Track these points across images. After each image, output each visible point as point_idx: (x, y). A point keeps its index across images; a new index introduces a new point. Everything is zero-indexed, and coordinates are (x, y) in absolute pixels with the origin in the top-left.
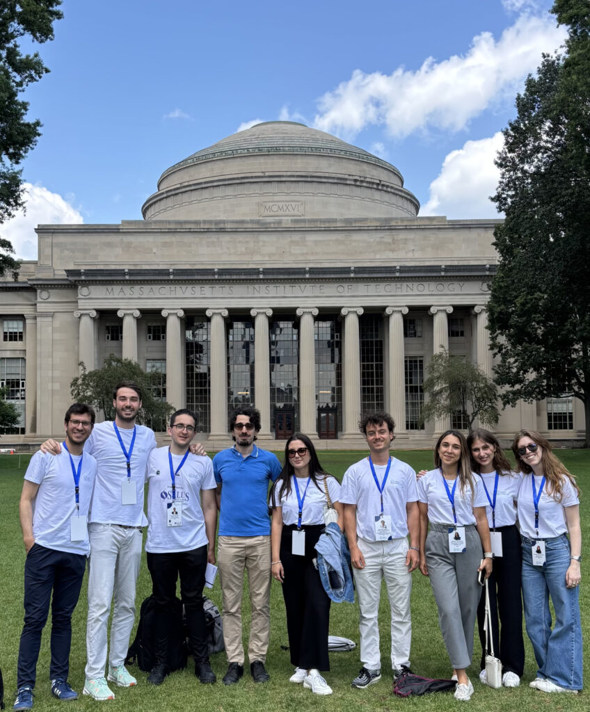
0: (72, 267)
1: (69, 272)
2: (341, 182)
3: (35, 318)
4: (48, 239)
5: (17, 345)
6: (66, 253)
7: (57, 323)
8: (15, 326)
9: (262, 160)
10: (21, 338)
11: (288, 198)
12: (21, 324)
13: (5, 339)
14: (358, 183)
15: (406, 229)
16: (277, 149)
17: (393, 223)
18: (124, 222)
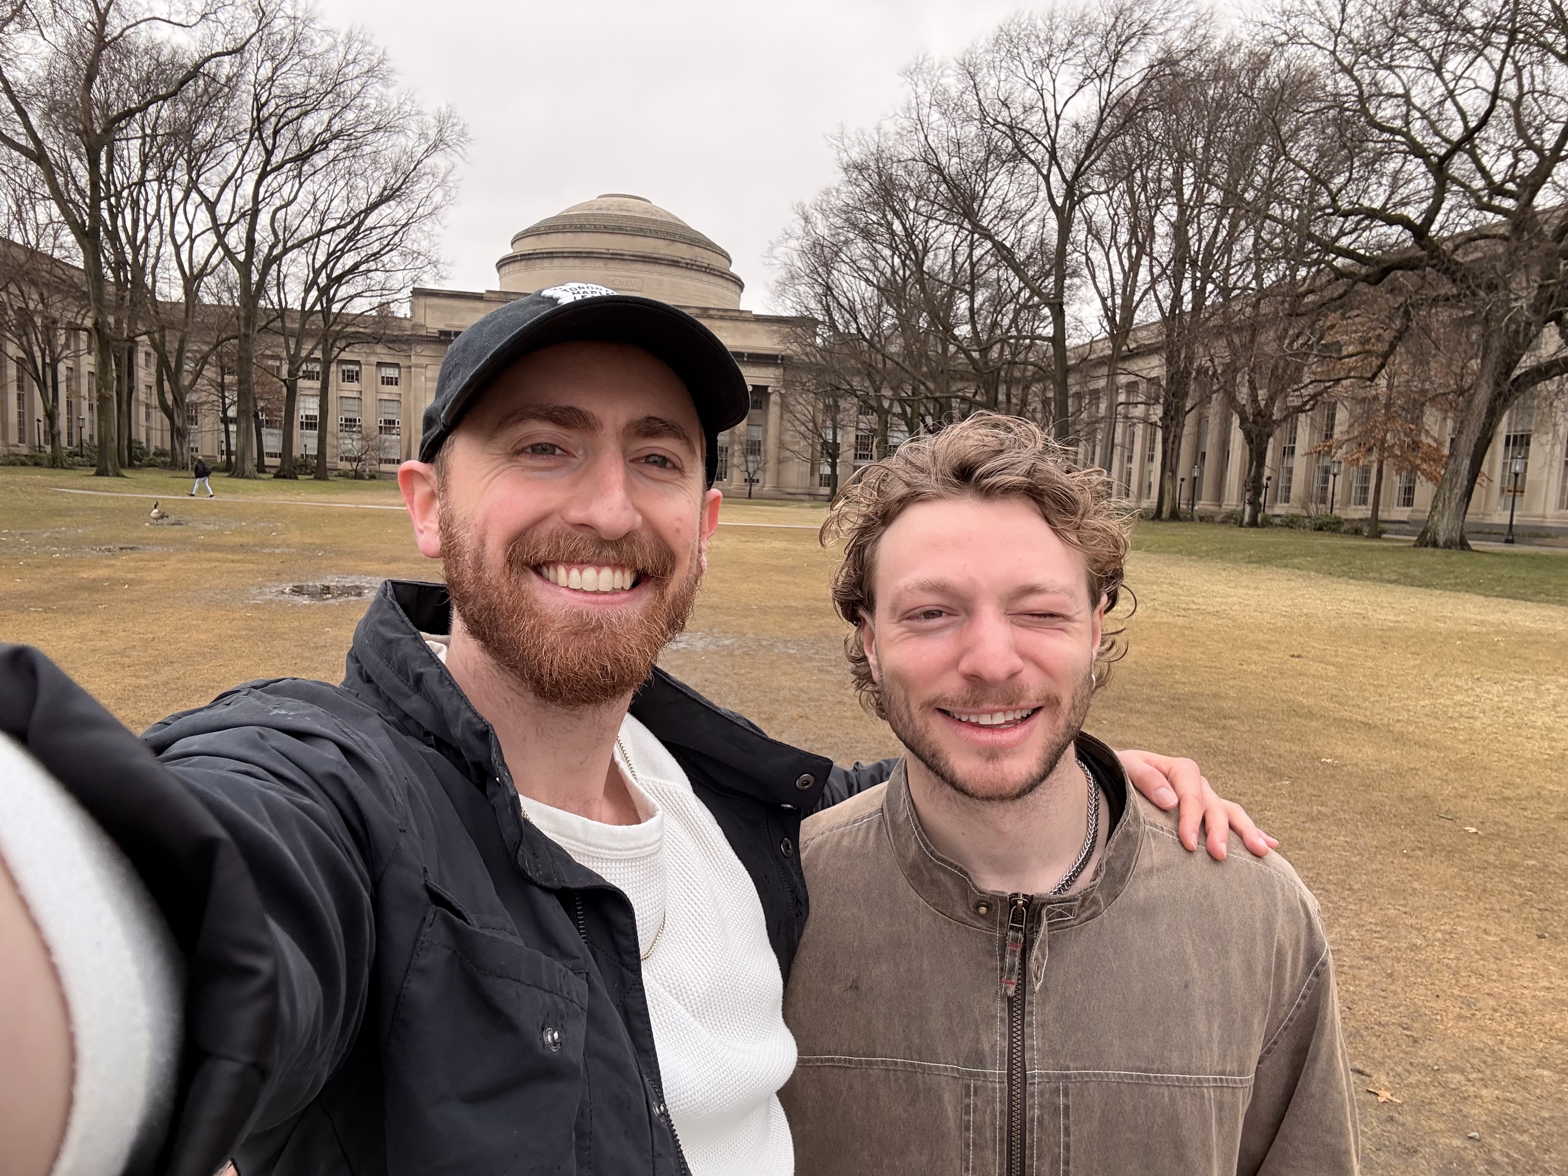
0: (442, 327)
1: (442, 333)
2: (674, 263)
3: (410, 367)
4: (422, 301)
5: (393, 389)
6: (437, 314)
7: (429, 374)
8: (392, 373)
9: (607, 236)
10: (396, 384)
11: (628, 274)
12: (397, 371)
13: (383, 383)
14: (691, 266)
15: (722, 318)
16: (620, 228)
17: (712, 312)
18: (488, 291)
